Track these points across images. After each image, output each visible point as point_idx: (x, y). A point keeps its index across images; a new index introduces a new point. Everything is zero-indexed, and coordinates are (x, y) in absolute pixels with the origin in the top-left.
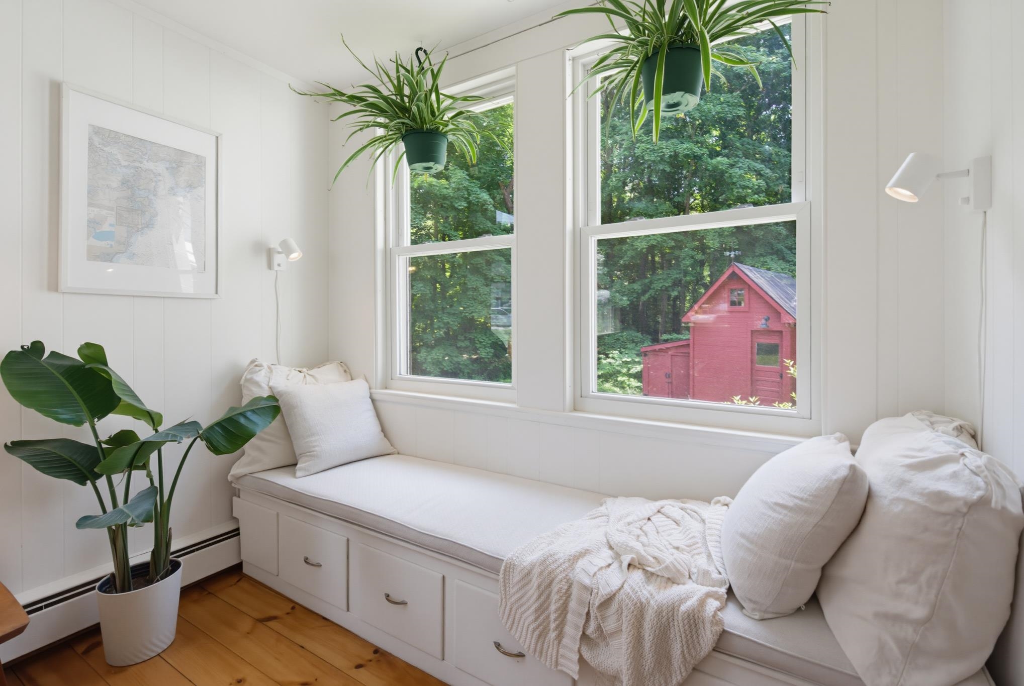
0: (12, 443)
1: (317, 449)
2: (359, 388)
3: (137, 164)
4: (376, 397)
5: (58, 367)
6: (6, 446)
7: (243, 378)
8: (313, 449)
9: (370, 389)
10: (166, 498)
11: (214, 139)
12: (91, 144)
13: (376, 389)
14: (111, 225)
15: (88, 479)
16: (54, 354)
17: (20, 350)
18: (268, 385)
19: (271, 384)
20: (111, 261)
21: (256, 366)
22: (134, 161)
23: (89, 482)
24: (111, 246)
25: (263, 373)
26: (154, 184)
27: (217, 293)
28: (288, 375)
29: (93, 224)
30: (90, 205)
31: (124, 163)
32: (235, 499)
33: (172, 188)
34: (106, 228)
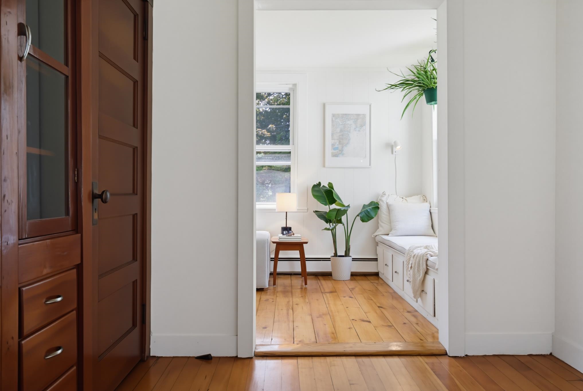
0: (315, 211)
1: (397, 227)
2: (426, 205)
3: (345, 123)
4: (432, 211)
5: (323, 189)
6: (314, 211)
7: (379, 198)
8: (395, 227)
9: (430, 207)
10: (349, 235)
11: (369, 106)
12: (332, 120)
13: (433, 207)
14: (338, 145)
15: (328, 222)
16: (323, 186)
17: (316, 184)
18: (386, 202)
19: (387, 201)
20: (338, 157)
21: (384, 194)
22: (344, 122)
23: (328, 223)
24: (338, 152)
25: (385, 197)
26: (349, 129)
27: (370, 165)
28: (395, 199)
29: (333, 145)
30: (332, 139)
31: (341, 124)
32: (377, 247)
33: (355, 128)
34: (336, 146)
